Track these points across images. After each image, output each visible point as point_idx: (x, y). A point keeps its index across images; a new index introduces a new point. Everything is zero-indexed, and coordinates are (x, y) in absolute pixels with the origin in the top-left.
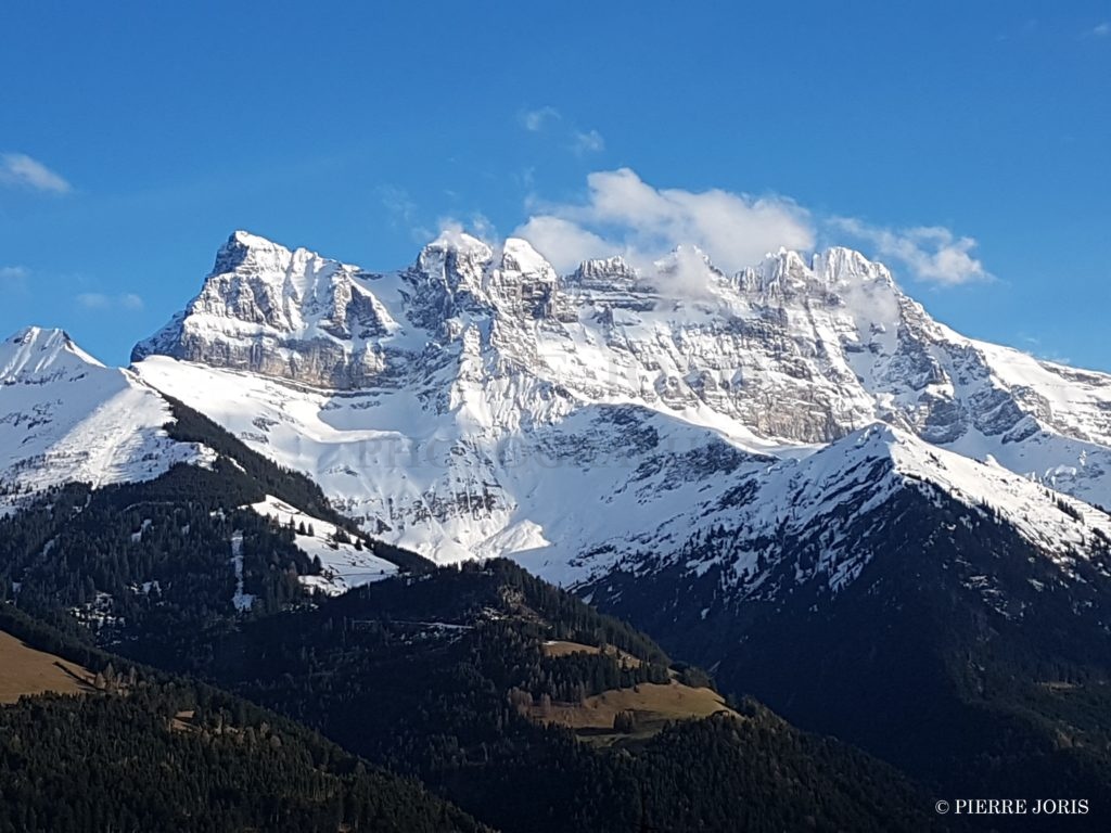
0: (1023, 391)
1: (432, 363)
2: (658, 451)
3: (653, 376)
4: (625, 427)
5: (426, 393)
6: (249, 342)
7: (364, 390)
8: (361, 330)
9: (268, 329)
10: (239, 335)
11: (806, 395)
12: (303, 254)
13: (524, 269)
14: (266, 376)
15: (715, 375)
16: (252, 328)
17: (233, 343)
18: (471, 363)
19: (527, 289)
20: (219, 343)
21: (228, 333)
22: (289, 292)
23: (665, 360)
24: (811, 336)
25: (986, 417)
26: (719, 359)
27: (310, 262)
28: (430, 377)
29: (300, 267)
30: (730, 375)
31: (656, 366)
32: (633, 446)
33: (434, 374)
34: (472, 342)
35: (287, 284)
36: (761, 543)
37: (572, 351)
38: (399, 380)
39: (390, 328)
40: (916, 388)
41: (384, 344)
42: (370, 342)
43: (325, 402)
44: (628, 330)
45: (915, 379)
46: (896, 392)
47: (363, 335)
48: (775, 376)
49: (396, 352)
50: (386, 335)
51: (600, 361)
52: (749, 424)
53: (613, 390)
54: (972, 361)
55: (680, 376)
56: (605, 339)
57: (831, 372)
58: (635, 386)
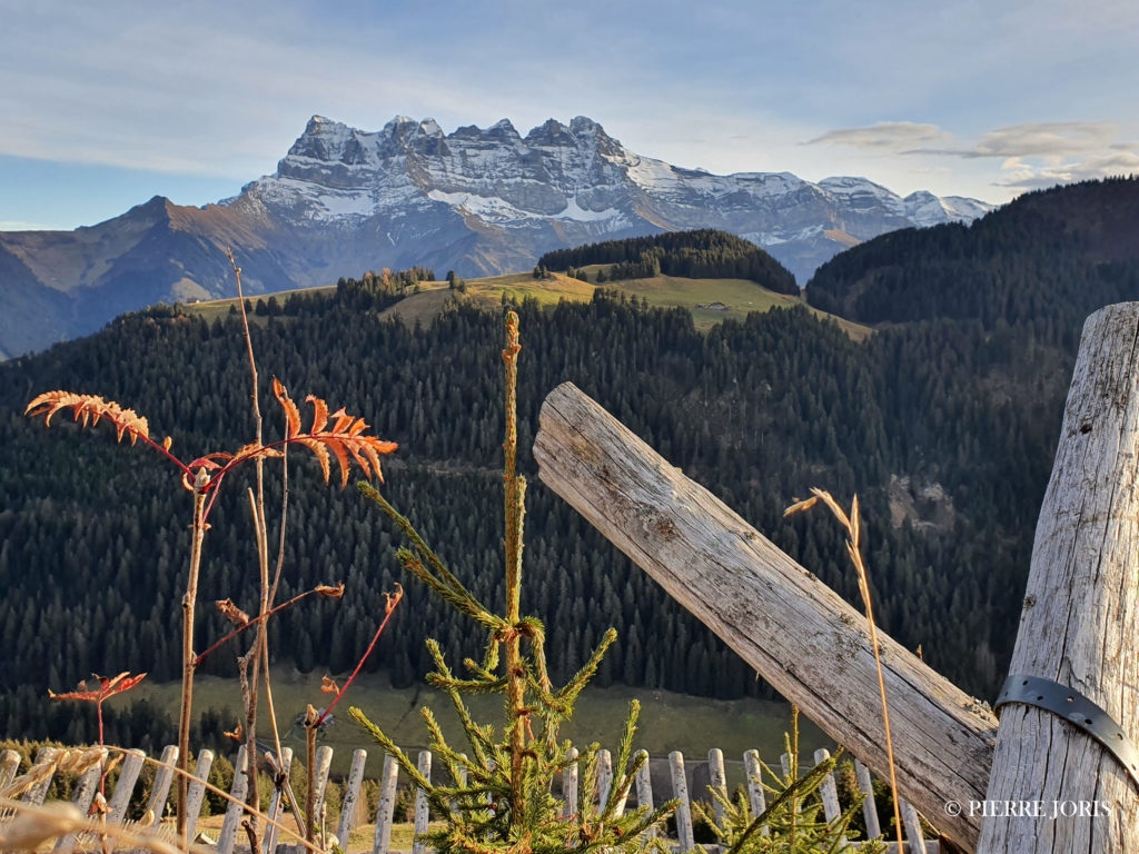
0: (635, 189)
3: (478, 181)
6: (309, 167)
8: (356, 160)
9: (319, 161)
10: (307, 164)
11: (543, 189)
14: (315, 181)
15: (505, 181)
17: (303, 167)
19: (428, 142)
20: (297, 168)
21: (301, 163)
23: (486, 174)
24: (558, 159)
26: (510, 174)
30: (511, 181)
31: (481, 177)
37: (444, 170)
38: (368, 184)
39: (368, 160)
40: (593, 185)
41: (364, 167)
42: (359, 167)
43: (340, 191)
44: (473, 159)
45: (594, 181)
46: (586, 187)
47: (358, 163)
48: (531, 181)
49: (370, 172)
50: (365, 163)
51: (456, 175)
52: (515, 203)
53: (457, 188)
54: (619, 173)
55: (490, 181)
56: (462, 164)
57: (560, 177)
58: (468, 186)
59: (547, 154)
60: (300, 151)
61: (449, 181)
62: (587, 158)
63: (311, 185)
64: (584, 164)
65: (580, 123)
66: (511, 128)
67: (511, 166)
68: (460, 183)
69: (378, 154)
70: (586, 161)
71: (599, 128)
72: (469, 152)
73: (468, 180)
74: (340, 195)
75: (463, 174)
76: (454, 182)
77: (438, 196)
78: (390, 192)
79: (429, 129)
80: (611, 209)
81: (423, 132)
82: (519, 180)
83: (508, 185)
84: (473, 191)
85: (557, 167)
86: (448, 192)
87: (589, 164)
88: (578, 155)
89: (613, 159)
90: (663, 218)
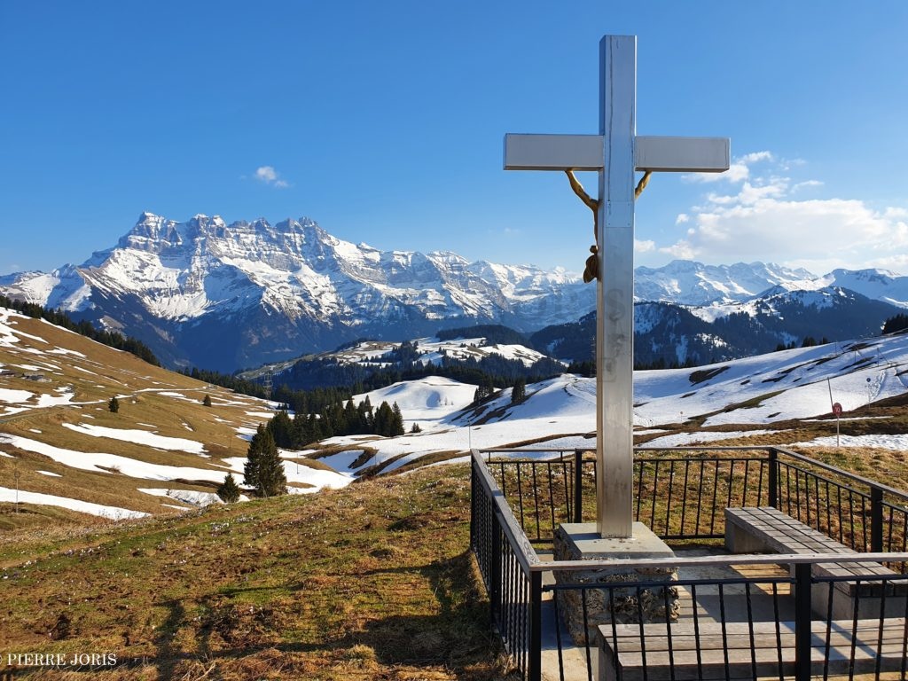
0: (340, 259)
1: (189, 250)
2: (236, 278)
3: (248, 252)
4: (231, 271)
5: (187, 258)
6: (145, 243)
7: (173, 256)
8: (173, 239)
9: (150, 239)
10: (142, 241)
11: (287, 257)
12: (162, 218)
13: (217, 224)
14: (148, 251)
15: (264, 253)
16: (145, 239)
17: (140, 243)
18: (199, 250)
19: (217, 229)
20: (137, 243)
21: (139, 241)
22: (157, 229)
23: (252, 248)
26: (267, 249)
27: (163, 221)
29: (160, 221)
30: (268, 253)
31: (250, 250)
33: (189, 253)
34: (199, 245)
35: (157, 226)
36: (233, 313)
37: (228, 246)
39: (180, 239)
40: (316, 256)
41: (178, 243)
42: (175, 243)
44: (244, 240)
45: (316, 254)
46: (312, 257)
47: (175, 241)
48: (280, 253)
50: (179, 241)
51: (235, 248)
52: (272, 266)
53: (237, 257)
54: (329, 250)
55: (255, 253)
56: (238, 242)
57: (296, 251)
58: (243, 255)
59: (287, 237)
60: (137, 233)
61: (231, 252)
63: (146, 253)
64: (309, 245)
67: (267, 244)
68: (238, 254)
72: (242, 235)
73: (243, 252)
75: (239, 248)
76: (234, 253)
77: (226, 261)
78: (198, 259)
79: (219, 221)
80: (327, 269)
81: (215, 224)
82: (273, 252)
83: (266, 255)
84: (245, 258)
85: (294, 245)
86: (231, 258)
87: (312, 244)
88: (305, 239)
89: (326, 241)
90: (356, 275)
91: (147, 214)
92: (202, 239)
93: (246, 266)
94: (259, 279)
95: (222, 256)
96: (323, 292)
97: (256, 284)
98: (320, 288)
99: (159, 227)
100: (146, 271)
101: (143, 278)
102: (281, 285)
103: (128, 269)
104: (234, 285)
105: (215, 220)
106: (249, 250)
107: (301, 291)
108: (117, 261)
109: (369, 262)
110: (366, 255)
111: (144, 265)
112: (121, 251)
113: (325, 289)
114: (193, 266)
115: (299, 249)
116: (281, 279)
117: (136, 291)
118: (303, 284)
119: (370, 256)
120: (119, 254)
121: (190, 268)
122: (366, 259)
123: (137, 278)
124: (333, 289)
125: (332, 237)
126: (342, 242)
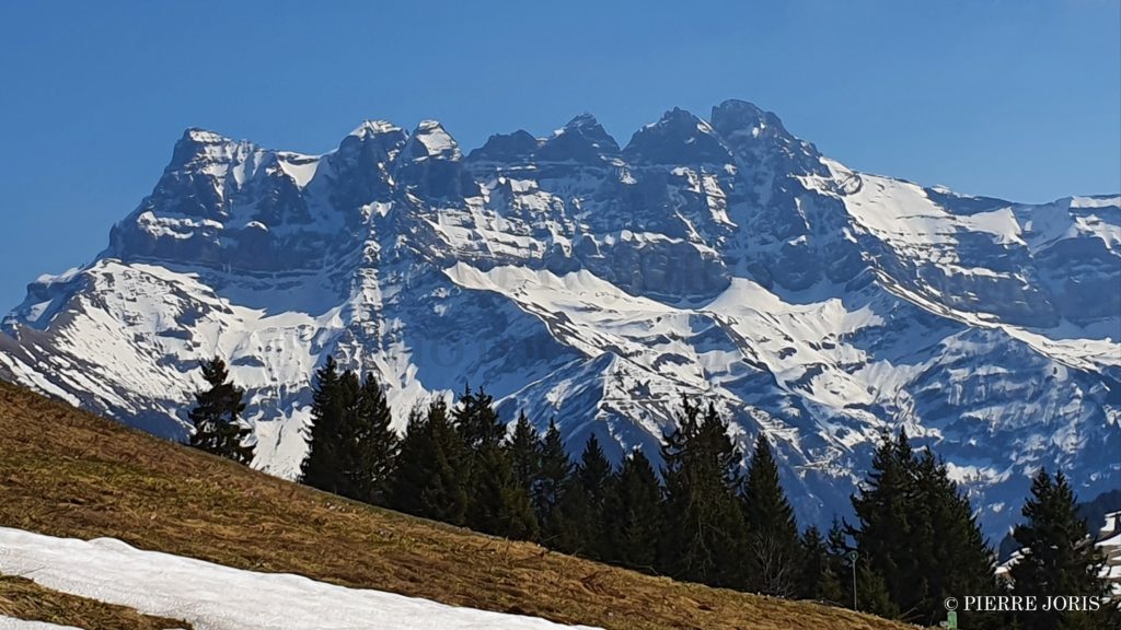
0: (870, 241)
1: (343, 247)
2: (505, 335)
3: (541, 243)
4: (485, 310)
5: (335, 275)
6: (190, 235)
7: (289, 271)
8: (287, 214)
10: (185, 230)
11: (676, 251)
12: (246, 146)
13: (432, 153)
15: (597, 240)
17: (178, 236)
18: (374, 248)
19: (434, 170)
20: (166, 235)
21: (173, 228)
22: (230, 184)
23: (554, 227)
25: (836, 264)
27: (251, 156)
28: (342, 259)
31: (547, 234)
32: (491, 328)
33: (344, 258)
34: (375, 230)
37: (470, 225)
38: (317, 261)
39: (313, 213)
40: (780, 238)
41: (307, 228)
42: (295, 228)
43: (258, 282)
44: (526, 199)
45: (780, 230)
46: (764, 242)
47: (290, 221)
48: (650, 236)
49: (316, 237)
50: (309, 220)
51: (495, 232)
52: (620, 283)
53: (503, 260)
54: (832, 211)
55: (565, 242)
56: (507, 214)
57: (711, 229)
58: (522, 253)
60: (169, 203)
61: (484, 247)
62: (761, 182)
64: (754, 198)
65: (733, 116)
66: (599, 133)
67: (607, 209)
68: (509, 250)
69: (332, 199)
70: (758, 189)
71: (772, 119)
72: (518, 185)
73: (519, 240)
74: (256, 288)
75: (509, 231)
76: (493, 248)
77: (467, 277)
78: (370, 280)
79: (434, 143)
80: (825, 282)
81: (423, 149)
82: (626, 235)
83: (605, 247)
84: (534, 264)
85: (698, 204)
86: (484, 265)
87: (765, 193)
88: (738, 178)
89: (811, 182)
90: (932, 298)
91: (198, 137)
92: (383, 209)
93: (538, 293)
94: (582, 332)
95: (451, 262)
96: (816, 370)
97: (573, 350)
98: (805, 357)
99: (238, 175)
100: (199, 331)
101: (190, 356)
102: (660, 350)
103: (140, 329)
104: (500, 362)
105: (423, 138)
106: (543, 234)
107: (736, 368)
108: (100, 303)
109: (977, 248)
110: (962, 220)
111: (190, 314)
112: (115, 268)
113: (818, 357)
114: (356, 302)
115: (720, 216)
116: (662, 329)
117: (169, 403)
118: (741, 343)
119: (978, 222)
120: (109, 278)
121: (346, 313)
122: (962, 234)
123: (170, 360)
124: (854, 355)
125: (832, 165)
126: (870, 183)
